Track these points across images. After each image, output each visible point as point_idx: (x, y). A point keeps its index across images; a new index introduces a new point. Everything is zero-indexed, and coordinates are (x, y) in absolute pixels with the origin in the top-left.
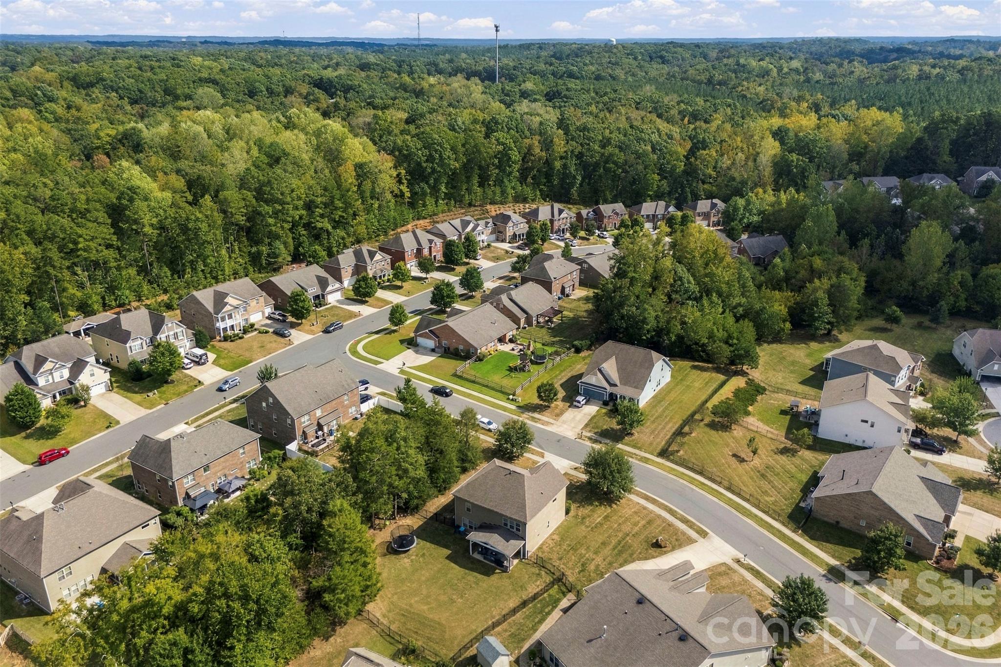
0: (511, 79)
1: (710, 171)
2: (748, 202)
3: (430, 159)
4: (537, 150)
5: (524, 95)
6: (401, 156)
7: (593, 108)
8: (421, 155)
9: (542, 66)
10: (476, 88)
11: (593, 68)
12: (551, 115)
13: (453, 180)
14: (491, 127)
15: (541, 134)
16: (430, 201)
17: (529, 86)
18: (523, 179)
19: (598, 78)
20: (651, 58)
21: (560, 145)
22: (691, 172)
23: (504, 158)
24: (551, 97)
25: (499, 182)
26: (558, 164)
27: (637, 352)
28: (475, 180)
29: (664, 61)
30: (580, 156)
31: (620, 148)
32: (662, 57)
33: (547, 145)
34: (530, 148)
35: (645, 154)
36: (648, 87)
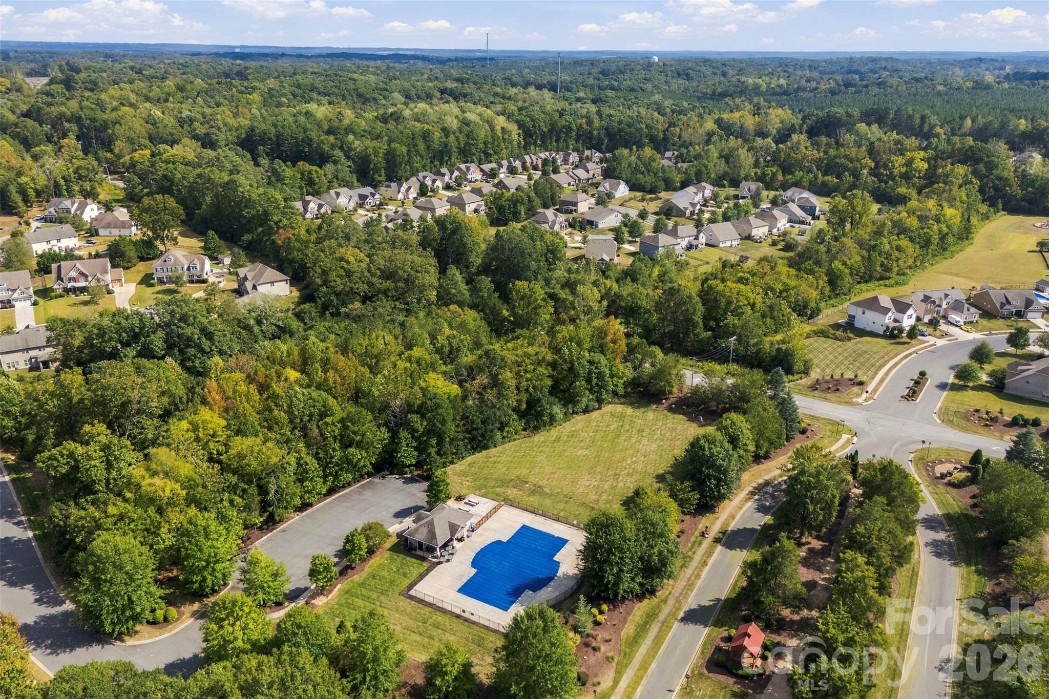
0: (569, 90)
1: (676, 139)
2: (689, 151)
3: (534, 126)
4: (585, 126)
5: (578, 100)
6: (521, 125)
7: (621, 108)
8: (530, 124)
9: (591, 81)
10: (547, 95)
11: (629, 83)
12: (593, 108)
13: (543, 137)
14: (561, 114)
15: (587, 117)
16: (532, 147)
17: (581, 94)
18: (577, 140)
19: (632, 90)
20: (679, 75)
21: (597, 123)
22: (665, 139)
23: (569, 129)
24: (594, 102)
25: (566, 141)
26: (595, 132)
27: (613, 181)
28: (554, 138)
29: (688, 77)
30: (607, 129)
31: (628, 126)
32: (687, 75)
33: (590, 123)
34: (581, 125)
35: (641, 128)
36: (657, 96)
